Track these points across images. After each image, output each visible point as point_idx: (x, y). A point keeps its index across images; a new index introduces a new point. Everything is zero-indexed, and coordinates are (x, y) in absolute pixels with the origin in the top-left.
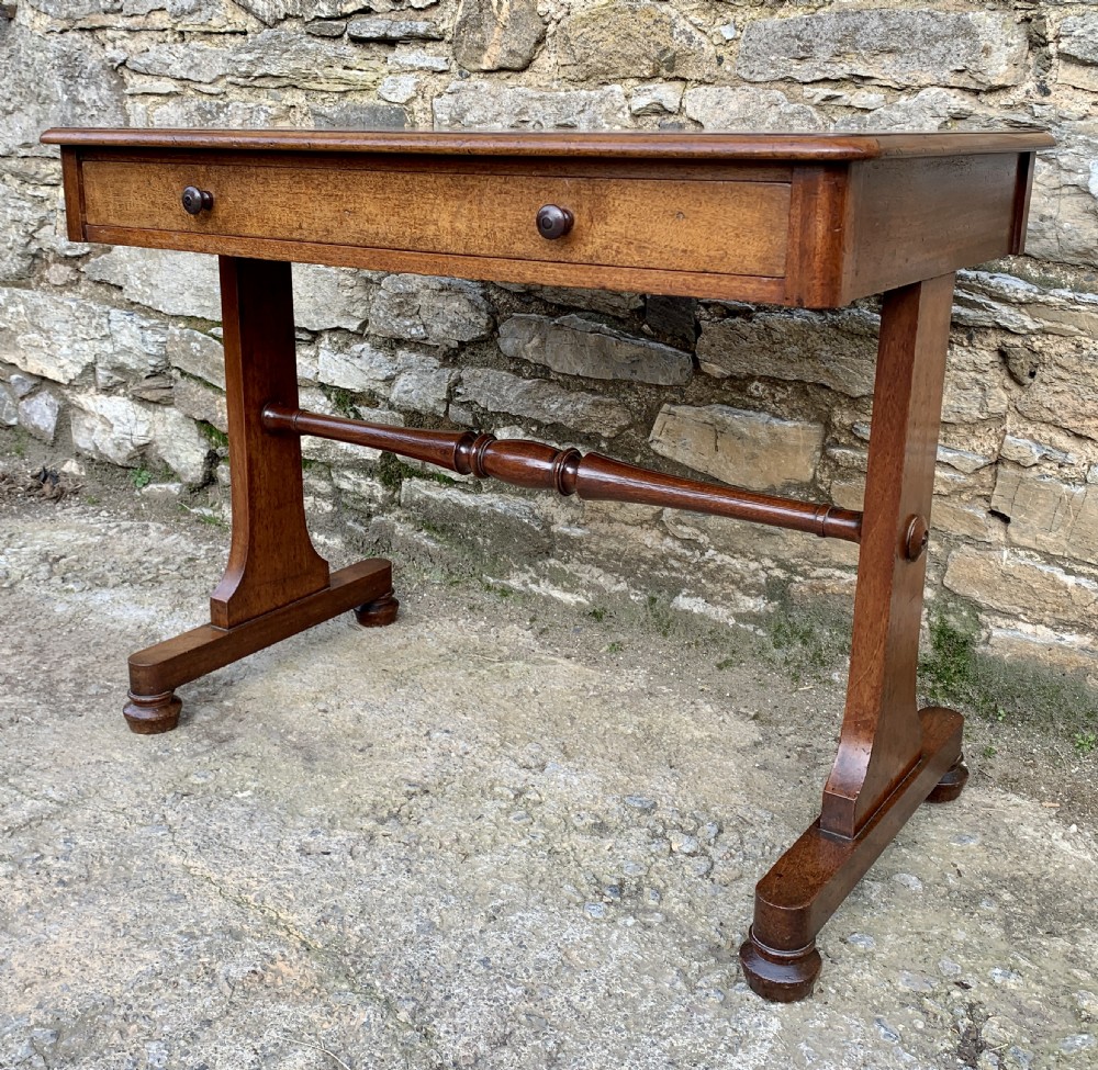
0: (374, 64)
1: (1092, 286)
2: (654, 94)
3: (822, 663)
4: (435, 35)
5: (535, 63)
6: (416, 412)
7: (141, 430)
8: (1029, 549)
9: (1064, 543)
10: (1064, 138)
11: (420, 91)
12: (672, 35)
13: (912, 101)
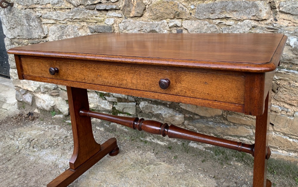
0: (103, 15)
1: (292, 68)
2: (175, 22)
3: (228, 159)
4: (118, 8)
5: (144, 15)
6: (120, 98)
7: (52, 102)
8: (279, 132)
9: (288, 131)
10: (282, 32)
11: (115, 22)
12: (178, 8)
13: (242, 23)
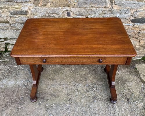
2: (66, 9)
5: (47, 5)
10: (114, 12)
11: (29, 9)
12: (68, 2)
13: (99, 9)
